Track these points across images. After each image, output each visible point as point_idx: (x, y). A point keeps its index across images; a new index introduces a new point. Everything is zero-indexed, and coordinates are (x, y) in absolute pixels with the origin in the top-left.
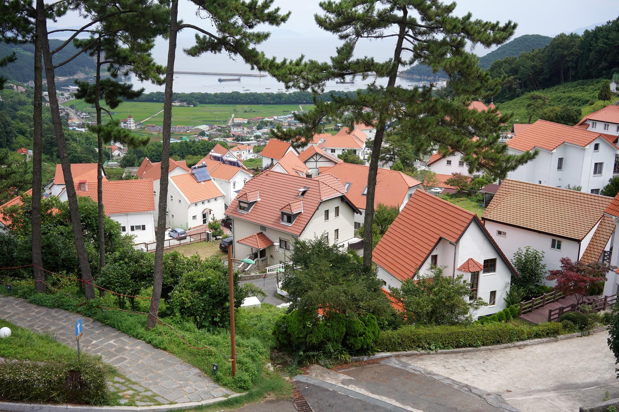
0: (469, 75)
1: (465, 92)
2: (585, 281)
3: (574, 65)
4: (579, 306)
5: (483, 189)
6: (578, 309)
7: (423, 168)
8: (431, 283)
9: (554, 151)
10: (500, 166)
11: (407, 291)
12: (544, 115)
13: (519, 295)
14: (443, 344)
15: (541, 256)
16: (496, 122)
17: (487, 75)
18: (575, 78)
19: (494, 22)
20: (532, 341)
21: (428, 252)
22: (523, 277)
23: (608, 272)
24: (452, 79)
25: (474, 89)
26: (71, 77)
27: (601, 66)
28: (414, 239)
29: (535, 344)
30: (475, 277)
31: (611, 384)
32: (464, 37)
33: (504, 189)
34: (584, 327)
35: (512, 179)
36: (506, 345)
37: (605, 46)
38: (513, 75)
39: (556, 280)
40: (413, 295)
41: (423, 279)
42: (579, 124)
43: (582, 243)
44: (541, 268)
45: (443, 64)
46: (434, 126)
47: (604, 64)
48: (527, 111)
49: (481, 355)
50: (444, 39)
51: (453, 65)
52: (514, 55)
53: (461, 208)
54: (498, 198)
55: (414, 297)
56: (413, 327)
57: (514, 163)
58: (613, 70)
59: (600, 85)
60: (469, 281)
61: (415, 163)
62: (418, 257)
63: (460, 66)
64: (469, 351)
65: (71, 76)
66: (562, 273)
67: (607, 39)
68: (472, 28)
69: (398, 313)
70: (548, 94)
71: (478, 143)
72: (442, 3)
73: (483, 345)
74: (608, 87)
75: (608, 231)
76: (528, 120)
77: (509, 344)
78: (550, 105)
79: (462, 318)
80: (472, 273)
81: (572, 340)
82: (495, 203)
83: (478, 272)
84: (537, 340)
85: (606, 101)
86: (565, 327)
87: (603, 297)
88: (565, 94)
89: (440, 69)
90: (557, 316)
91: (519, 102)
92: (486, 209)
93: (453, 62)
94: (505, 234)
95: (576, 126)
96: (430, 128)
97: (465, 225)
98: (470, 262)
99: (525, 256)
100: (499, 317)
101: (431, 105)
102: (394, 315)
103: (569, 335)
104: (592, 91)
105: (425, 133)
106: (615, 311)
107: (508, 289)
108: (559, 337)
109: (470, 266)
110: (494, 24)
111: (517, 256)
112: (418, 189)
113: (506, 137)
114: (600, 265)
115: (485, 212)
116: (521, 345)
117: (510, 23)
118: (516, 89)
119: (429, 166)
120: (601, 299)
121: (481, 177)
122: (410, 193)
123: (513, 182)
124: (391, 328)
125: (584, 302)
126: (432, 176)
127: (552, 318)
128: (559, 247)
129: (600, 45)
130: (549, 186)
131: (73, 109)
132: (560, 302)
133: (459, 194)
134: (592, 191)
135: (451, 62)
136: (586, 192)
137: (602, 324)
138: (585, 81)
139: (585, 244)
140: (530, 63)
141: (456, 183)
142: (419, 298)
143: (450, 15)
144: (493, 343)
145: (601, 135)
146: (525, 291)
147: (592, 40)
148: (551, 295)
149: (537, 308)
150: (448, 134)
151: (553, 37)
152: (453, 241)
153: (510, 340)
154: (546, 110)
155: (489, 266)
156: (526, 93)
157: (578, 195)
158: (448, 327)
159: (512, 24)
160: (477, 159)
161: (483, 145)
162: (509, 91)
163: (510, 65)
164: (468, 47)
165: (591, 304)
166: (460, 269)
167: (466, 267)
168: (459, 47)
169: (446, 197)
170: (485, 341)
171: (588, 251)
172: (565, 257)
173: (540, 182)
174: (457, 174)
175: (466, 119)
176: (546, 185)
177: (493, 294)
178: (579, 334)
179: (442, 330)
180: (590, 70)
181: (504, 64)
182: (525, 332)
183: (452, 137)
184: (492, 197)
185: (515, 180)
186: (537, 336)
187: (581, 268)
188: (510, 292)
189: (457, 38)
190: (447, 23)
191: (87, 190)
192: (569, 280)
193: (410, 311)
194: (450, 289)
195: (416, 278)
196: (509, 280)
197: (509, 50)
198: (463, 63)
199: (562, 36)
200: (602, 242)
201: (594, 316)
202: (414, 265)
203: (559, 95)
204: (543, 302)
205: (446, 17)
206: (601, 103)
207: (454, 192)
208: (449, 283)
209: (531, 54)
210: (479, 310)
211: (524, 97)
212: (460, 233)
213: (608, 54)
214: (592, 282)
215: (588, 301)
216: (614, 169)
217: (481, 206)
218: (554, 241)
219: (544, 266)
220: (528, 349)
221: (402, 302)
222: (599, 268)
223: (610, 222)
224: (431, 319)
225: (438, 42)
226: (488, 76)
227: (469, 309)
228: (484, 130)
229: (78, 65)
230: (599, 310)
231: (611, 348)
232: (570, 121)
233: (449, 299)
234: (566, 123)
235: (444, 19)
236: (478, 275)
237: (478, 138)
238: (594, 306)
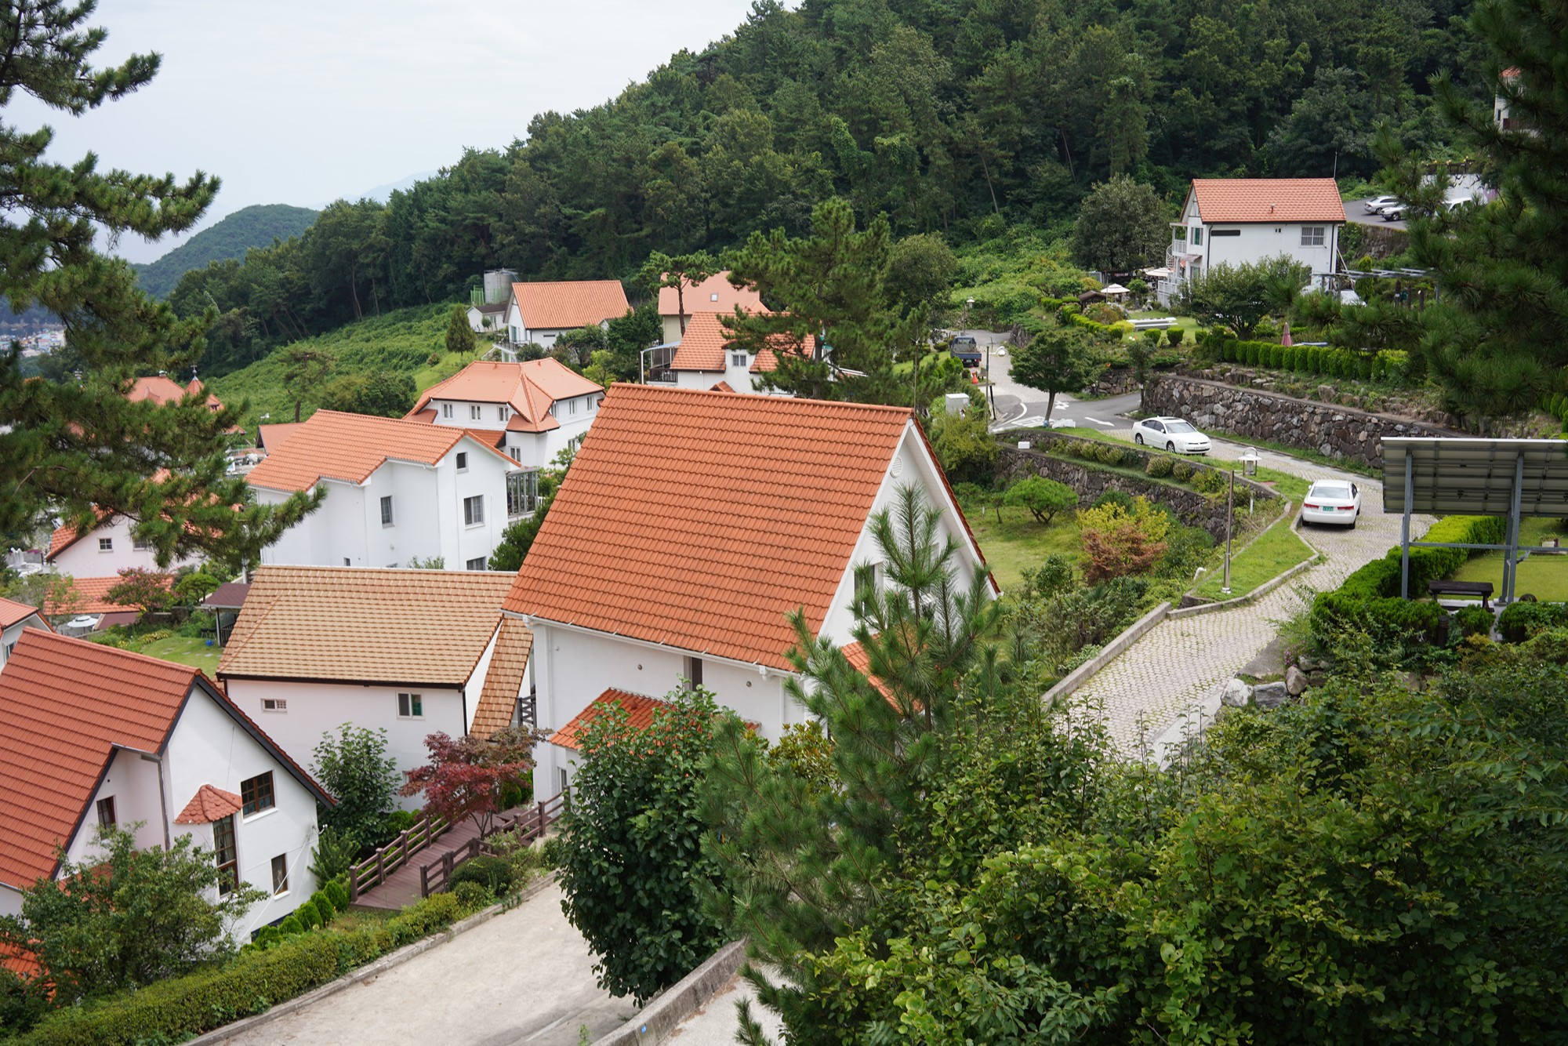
0: (116, 313)
1: (116, 357)
2: (489, 780)
3: (381, 275)
4: (487, 841)
5: (209, 601)
6: (485, 849)
7: (36, 568)
8: (107, 878)
9: (368, 482)
10: (237, 539)
11: (41, 917)
12: (329, 398)
13: (344, 849)
14: (169, 1032)
15: (379, 740)
16: (209, 427)
17: (163, 309)
18: (387, 305)
19: (161, 176)
20: (392, 957)
21: (84, 795)
22: (345, 803)
23: (534, 745)
24: (72, 326)
25: (135, 348)
27: (441, 274)
28: (40, 767)
29: (401, 963)
30: (225, 830)
31: (590, 1005)
32: (86, 216)
33: (261, 592)
34: (506, 889)
35: (277, 565)
36: (331, 986)
37: (443, 227)
38: (238, 306)
39: (423, 792)
40: (58, 923)
41: (82, 872)
42: (413, 411)
43: (467, 689)
44: (386, 771)
45: (36, 287)
46: (40, 456)
47: (446, 268)
48: (286, 392)
49: (275, 1030)
50: (34, 223)
51: (66, 289)
52: (232, 255)
53: (158, 660)
54: (251, 618)
55: (65, 926)
56: (76, 1012)
57: (270, 526)
58: (468, 280)
59: (446, 317)
60: (212, 847)
61: (8, 558)
62: (59, 814)
63: (87, 291)
64: (241, 1030)
66: (434, 771)
67: (445, 209)
68: (103, 192)
69: (28, 983)
70: (334, 347)
71: (169, 486)
72: (13, 130)
73: (276, 1003)
74: (464, 321)
75: (519, 651)
76: (292, 414)
77: (340, 981)
78: (340, 373)
79: (207, 948)
80: (215, 822)
81: (486, 926)
82: (245, 631)
83: (231, 816)
84: (404, 951)
85: (465, 353)
86: (463, 899)
87: (536, 805)
88: (370, 344)
89: (32, 302)
90: (441, 877)
91: (263, 370)
92: (226, 650)
93: (63, 281)
94: (282, 704)
95: (409, 418)
96: (30, 460)
97: (176, 702)
98: (204, 797)
99: (342, 749)
100: (304, 920)
101: (22, 399)
102: (16, 991)
103: (477, 916)
104: (430, 333)
105: (19, 475)
106: (564, 832)
107: (315, 842)
108: (454, 927)
109: (207, 806)
110: (160, 182)
111: (323, 754)
112: (29, 628)
113: (246, 462)
114: (515, 733)
115: (222, 657)
116: (369, 975)
117: (200, 177)
118: (250, 339)
119: (50, 560)
120: (532, 813)
121: (197, 569)
122: (8, 643)
123: (281, 572)
124: (15, 1031)
125: (496, 829)
126: (63, 587)
127: (430, 885)
128: (417, 711)
129: (432, 225)
130: (370, 568)
132: (442, 843)
133: (147, 624)
134: (470, 564)
135: (57, 283)
136: (456, 570)
137: (544, 870)
138: (412, 309)
139: (474, 690)
140: (274, 275)
141: (133, 596)
142: (80, 926)
143: (41, 159)
144: (298, 991)
145: (466, 432)
146: (357, 836)
147: (411, 214)
148: (417, 832)
149: (391, 872)
150: (82, 471)
151: (321, 209)
152: (151, 749)
153: (341, 970)
154: (331, 387)
155: (257, 793)
156: (278, 348)
157: (439, 578)
158: (175, 982)
159: (207, 180)
160: (174, 527)
161: (183, 489)
162: (235, 346)
163: (226, 280)
164: (103, 241)
165: (511, 829)
166: (181, 821)
167: (196, 812)
168: (77, 243)
169: (114, 636)
170: (278, 991)
171: (485, 707)
172: (434, 733)
173: (348, 561)
174: (131, 571)
175: (128, 428)
176: (362, 568)
177: (279, 863)
178: (499, 907)
179: (160, 994)
180: (419, 283)
181: (209, 280)
182: (373, 938)
183: (96, 477)
184: (234, 616)
185: (285, 565)
186: (404, 939)
187: (475, 750)
188: (322, 846)
189: (65, 220)
190: (33, 180)
192: (452, 785)
193: (61, 969)
194: (161, 880)
195: (61, 876)
196: (314, 819)
197: (218, 244)
198: (93, 281)
199: (340, 206)
200: (511, 679)
201: (523, 856)
202: (49, 838)
203: (357, 347)
204: (404, 851)
205: (28, 166)
206: (455, 358)
207: (133, 619)
208: (156, 867)
209: (274, 251)
210: (248, 916)
211: (273, 356)
212: (165, 725)
213: (452, 245)
214: (505, 776)
215: (504, 825)
216: (509, 507)
217: (210, 644)
218: (403, 699)
219: (391, 765)
220: (386, 979)
221: (33, 949)
222: (513, 741)
223: (520, 630)
224: (124, 973)
225: (16, 231)
226: (168, 314)
227: (221, 919)
228: (181, 451)
230: (531, 839)
231: (571, 922)
232: (391, 407)
233: (164, 907)
234: (384, 413)
235: (21, 171)
236: (232, 824)
237: (167, 473)
238: (518, 831)
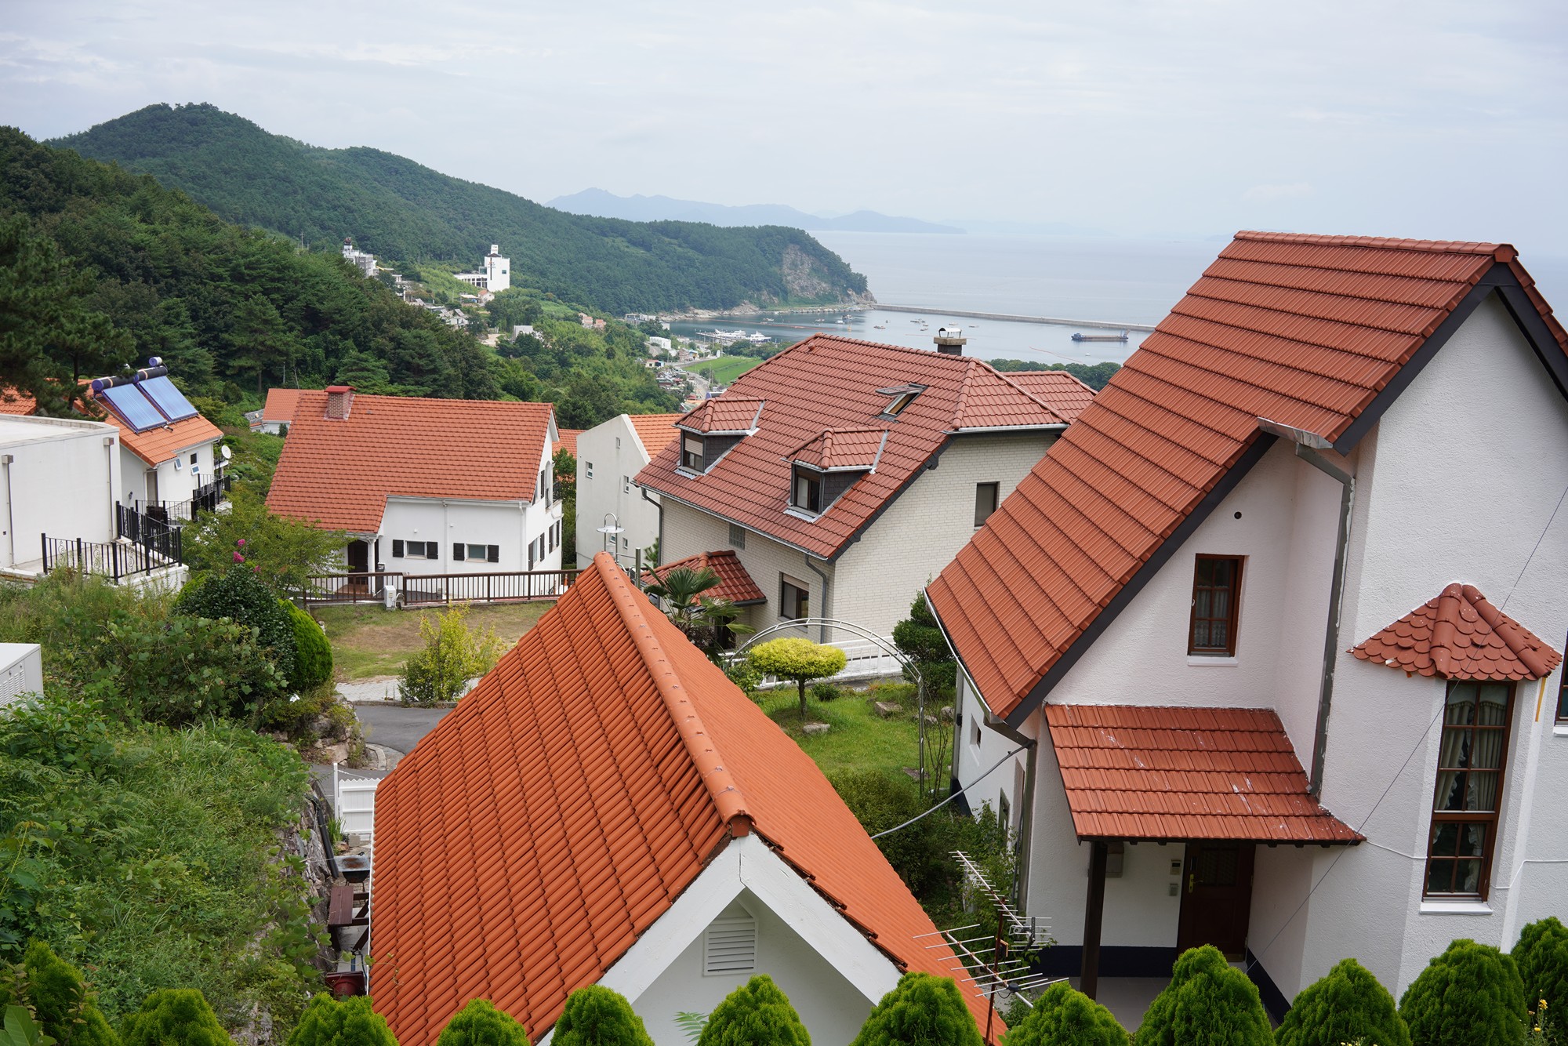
26: (726, 312)
30: (1483, 718)
65: (725, 309)
80: (1453, 685)
83: (1510, 689)
98: (1450, 614)
109: (1445, 635)
131: (707, 378)
152: (1324, 429)
166: (1367, 654)
167: (1414, 640)
191: (346, 417)
229: (745, 285)
